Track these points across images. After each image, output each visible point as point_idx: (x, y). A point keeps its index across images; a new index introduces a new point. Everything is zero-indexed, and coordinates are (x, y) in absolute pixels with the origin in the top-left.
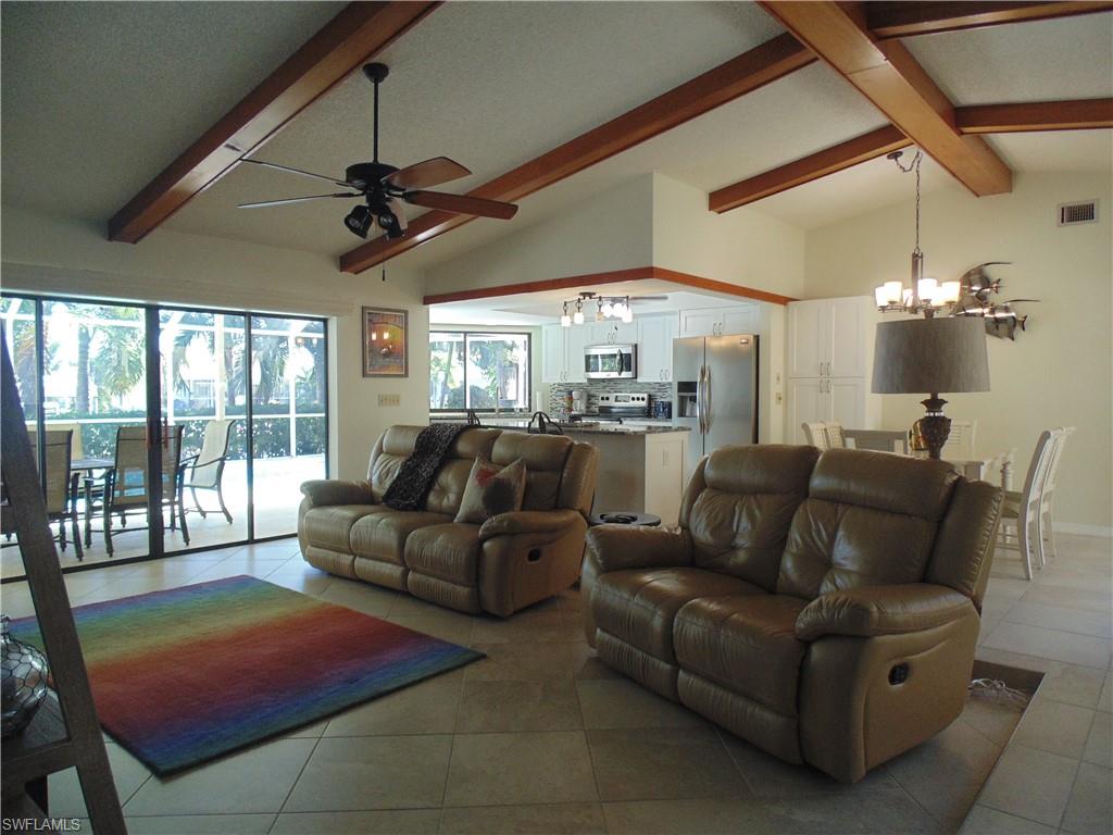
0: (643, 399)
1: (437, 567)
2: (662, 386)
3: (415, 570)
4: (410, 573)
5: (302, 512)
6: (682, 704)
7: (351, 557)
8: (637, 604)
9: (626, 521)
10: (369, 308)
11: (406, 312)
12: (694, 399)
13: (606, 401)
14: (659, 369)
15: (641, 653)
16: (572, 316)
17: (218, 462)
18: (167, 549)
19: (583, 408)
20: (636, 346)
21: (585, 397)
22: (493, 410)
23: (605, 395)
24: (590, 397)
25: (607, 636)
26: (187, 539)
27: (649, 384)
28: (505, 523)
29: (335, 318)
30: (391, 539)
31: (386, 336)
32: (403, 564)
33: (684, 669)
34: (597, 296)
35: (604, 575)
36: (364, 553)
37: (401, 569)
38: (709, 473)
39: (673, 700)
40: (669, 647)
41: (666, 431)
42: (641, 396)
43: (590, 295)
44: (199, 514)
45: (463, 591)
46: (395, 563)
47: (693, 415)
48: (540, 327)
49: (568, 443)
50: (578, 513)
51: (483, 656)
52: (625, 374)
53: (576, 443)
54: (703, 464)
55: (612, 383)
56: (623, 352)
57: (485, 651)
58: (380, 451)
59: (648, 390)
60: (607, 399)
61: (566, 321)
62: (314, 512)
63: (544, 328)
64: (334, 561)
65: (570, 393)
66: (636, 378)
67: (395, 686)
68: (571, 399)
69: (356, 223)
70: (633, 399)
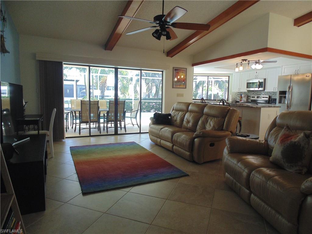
0: (267, 97)
1: (181, 145)
2: (274, 93)
3: (176, 146)
4: (174, 146)
5: (150, 125)
6: (251, 206)
7: (160, 140)
8: (238, 166)
9: (245, 137)
10: (175, 68)
11: (186, 69)
12: (285, 97)
13: (253, 98)
14: (273, 87)
15: (239, 184)
16: (239, 68)
17: (136, 111)
18: (119, 133)
19: (245, 100)
20: (265, 79)
21: (246, 97)
22: (216, 100)
23: (253, 96)
24: (248, 96)
25: (229, 176)
26: (126, 131)
27: (269, 92)
28: (201, 133)
29: (165, 71)
30: (169, 135)
31: (182, 77)
32: (172, 143)
33: (253, 194)
34: (248, 60)
35: (230, 154)
36: (163, 139)
37: (172, 144)
38: (278, 121)
39: (248, 203)
40: (248, 183)
41: (270, 107)
42: (266, 96)
43: (245, 60)
44: (132, 125)
45: (188, 153)
46: (170, 143)
47: (284, 103)
48: (232, 74)
49: (228, 109)
50: (230, 133)
51: (188, 175)
52: (260, 89)
53: (231, 108)
54: (276, 117)
55: (256, 92)
56: (260, 81)
57: (189, 174)
58: (173, 110)
59: (269, 94)
60: (254, 97)
61: (237, 70)
62: (152, 126)
63: (234, 74)
64: (156, 140)
65: (241, 95)
66: (264, 90)
67: (157, 180)
68: (241, 97)
69: (155, 35)
70: (263, 97)
